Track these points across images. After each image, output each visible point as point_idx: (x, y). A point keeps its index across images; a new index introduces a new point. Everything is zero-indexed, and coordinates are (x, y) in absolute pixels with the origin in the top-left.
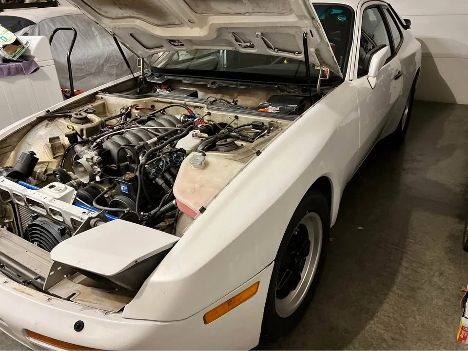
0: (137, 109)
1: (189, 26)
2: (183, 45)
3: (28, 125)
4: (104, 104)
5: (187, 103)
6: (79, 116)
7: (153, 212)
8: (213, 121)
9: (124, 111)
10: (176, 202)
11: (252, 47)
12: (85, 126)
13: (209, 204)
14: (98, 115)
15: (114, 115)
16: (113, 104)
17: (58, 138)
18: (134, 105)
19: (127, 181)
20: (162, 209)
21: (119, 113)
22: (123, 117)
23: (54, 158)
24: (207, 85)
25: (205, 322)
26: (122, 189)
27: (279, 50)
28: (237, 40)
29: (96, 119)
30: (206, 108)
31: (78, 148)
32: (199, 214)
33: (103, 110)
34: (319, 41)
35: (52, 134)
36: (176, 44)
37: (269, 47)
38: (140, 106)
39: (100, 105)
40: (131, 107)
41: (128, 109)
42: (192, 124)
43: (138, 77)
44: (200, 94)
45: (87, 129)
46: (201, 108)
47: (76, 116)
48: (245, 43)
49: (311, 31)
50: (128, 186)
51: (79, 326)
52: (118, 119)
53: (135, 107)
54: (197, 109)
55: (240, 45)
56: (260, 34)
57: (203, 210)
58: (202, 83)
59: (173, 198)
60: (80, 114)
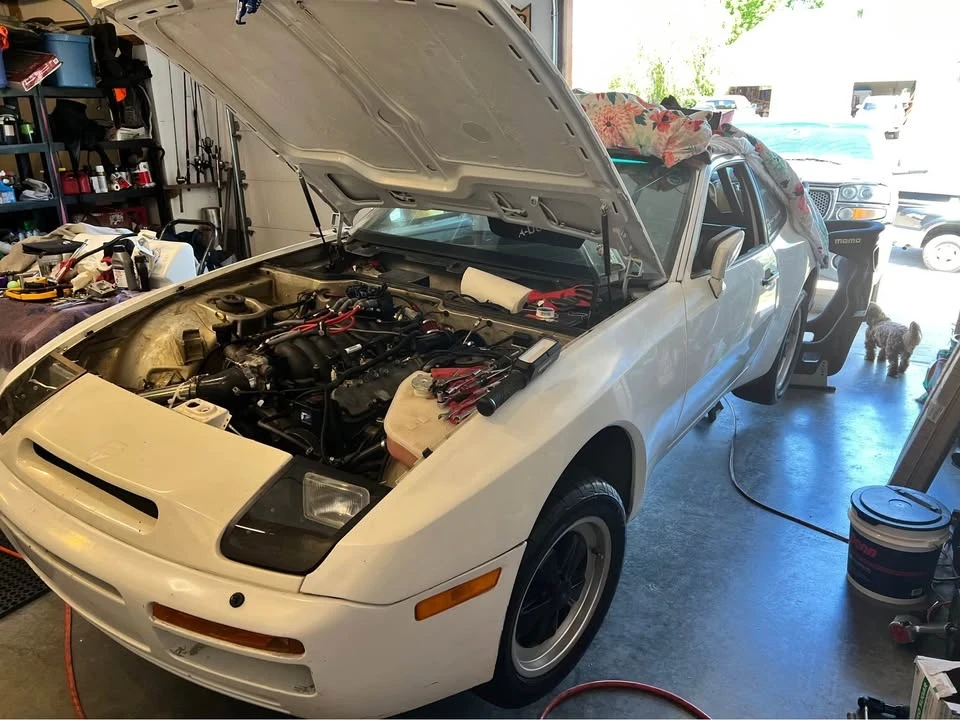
0: (327, 297)
1: (426, 174)
2: (412, 201)
3: (148, 307)
4: (270, 283)
5: (411, 294)
6: (231, 300)
7: (347, 458)
8: (451, 327)
9: (303, 298)
10: (386, 444)
11: (524, 215)
12: (240, 317)
13: (438, 445)
14: (260, 300)
15: (286, 303)
16: (286, 285)
17: (197, 331)
18: (322, 290)
19: (313, 406)
20: (362, 454)
21: (296, 301)
22: (302, 307)
23: (186, 364)
24: (445, 268)
25: (417, 618)
26: (302, 418)
27: (567, 225)
28: (501, 203)
29: (259, 306)
30: (441, 303)
31: (230, 351)
32: (421, 461)
33: (269, 292)
34: (626, 219)
35: (187, 325)
36: (402, 198)
37: (549, 217)
38: (332, 292)
39: (264, 284)
40: (317, 291)
41: (311, 294)
42: (417, 328)
43: (329, 243)
44: (434, 282)
45: (244, 323)
46: (434, 303)
47: (226, 300)
48: (513, 208)
49: (613, 204)
50: (313, 414)
51: (237, 600)
52: (292, 310)
53: (324, 292)
54: (425, 305)
55: (505, 211)
56: (537, 199)
57: (427, 453)
58: (438, 263)
59: (382, 435)
60: (234, 298)
